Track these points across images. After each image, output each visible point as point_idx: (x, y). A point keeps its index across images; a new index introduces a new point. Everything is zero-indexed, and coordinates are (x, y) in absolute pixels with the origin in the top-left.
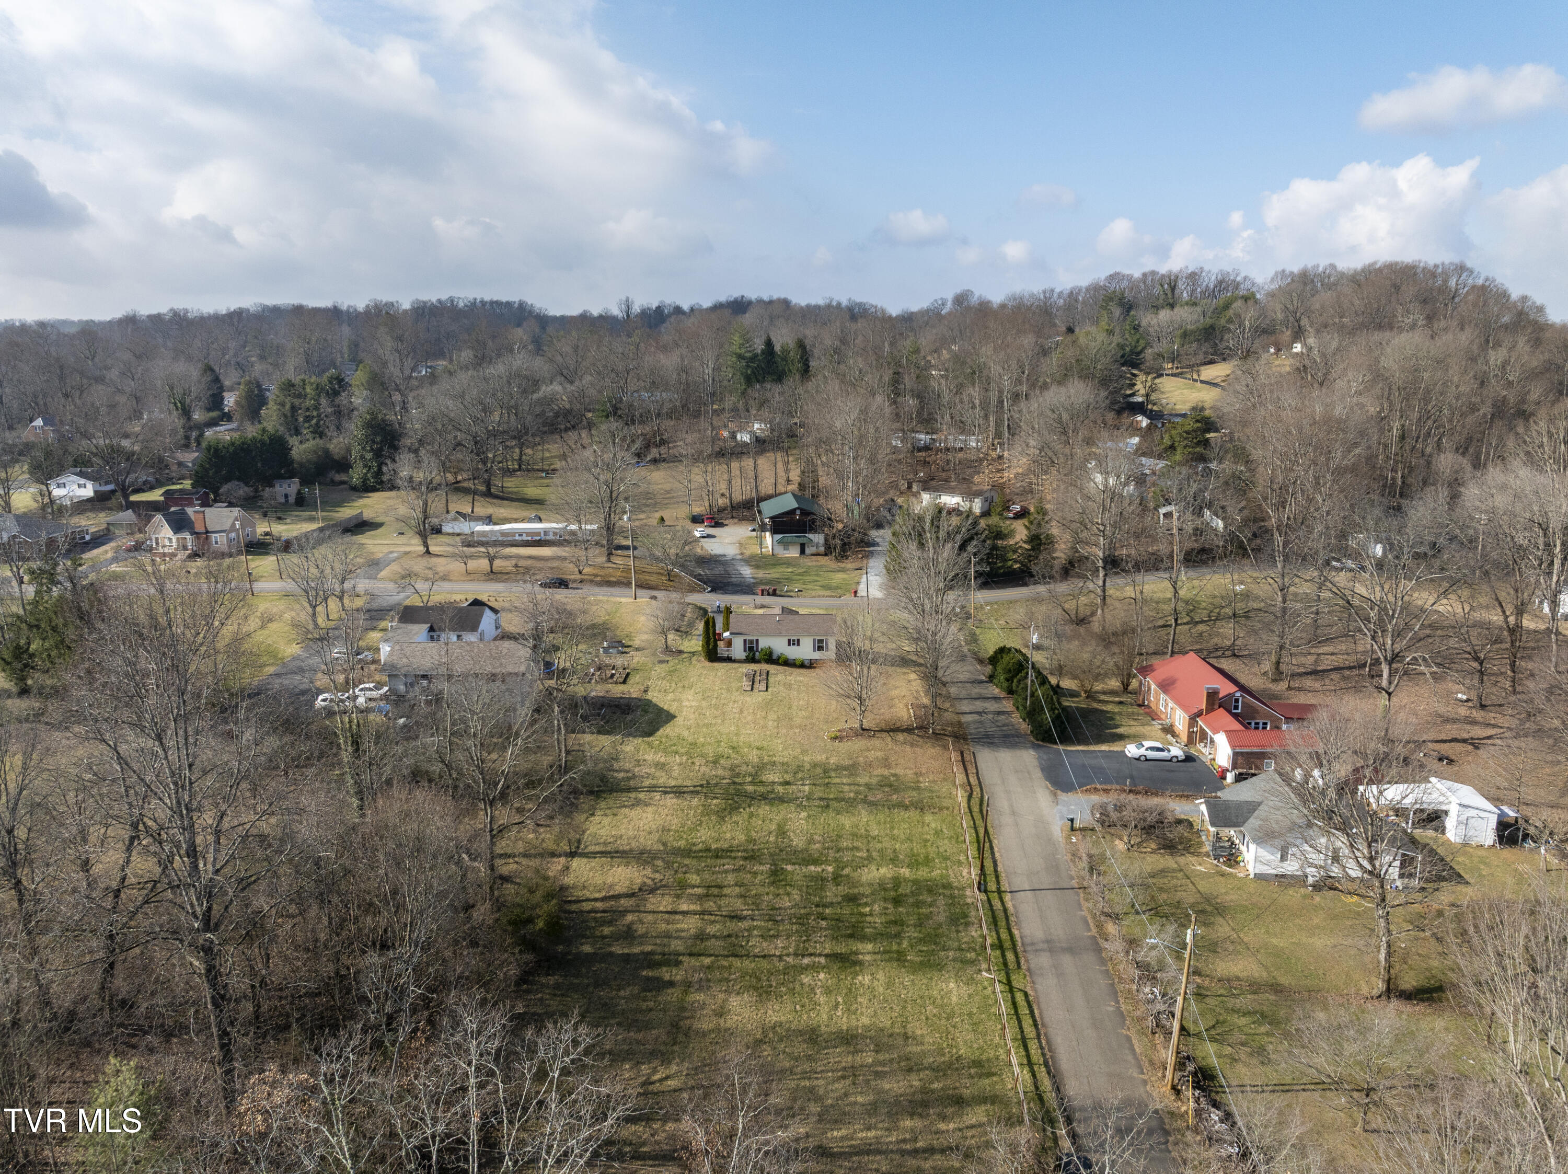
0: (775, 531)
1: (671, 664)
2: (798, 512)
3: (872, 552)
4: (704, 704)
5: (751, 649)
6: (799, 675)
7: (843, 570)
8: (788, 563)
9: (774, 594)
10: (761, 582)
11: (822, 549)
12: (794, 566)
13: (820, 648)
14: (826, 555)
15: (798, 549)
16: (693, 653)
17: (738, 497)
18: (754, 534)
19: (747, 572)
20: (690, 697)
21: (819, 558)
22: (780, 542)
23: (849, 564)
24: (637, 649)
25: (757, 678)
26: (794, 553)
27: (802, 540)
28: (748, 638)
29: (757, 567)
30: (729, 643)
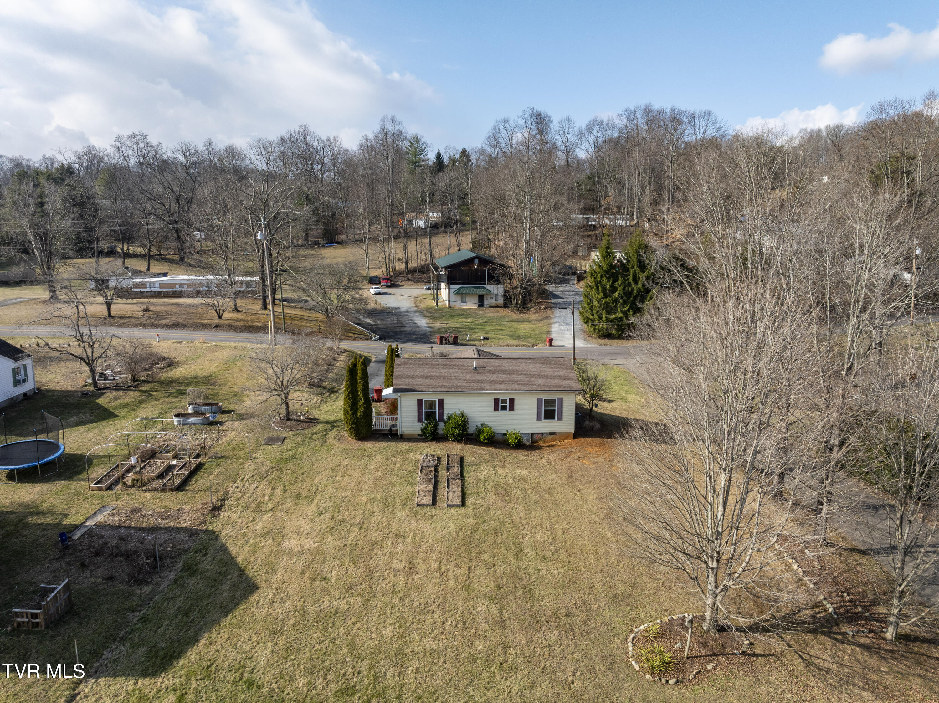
0: (451, 281)
1: (289, 444)
2: (476, 261)
3: (555, 304)
4: (331, 543)
5: (430, 416)
6: (518, 464)
7: (528, 321)
8: (466, 314)
9: (455, 342)
10: (438, 331)
11: (501, 301)
12: (473, 317)
13: (549, 415)
14: (506, 306)
15: (476, 299)
16: (332, 424)
17: (413, 264)
18: (429, 292)
19: (423, 322)
20: (306, 526)
21: (499, 310)
22: (457, 293)
23: (532, 316)
24: (242, 417)
25: (443, 474)
26: (471, 305)
27: (481, 291)
28: (425, 398)
29: (433, 317)
30: (393, 407)
